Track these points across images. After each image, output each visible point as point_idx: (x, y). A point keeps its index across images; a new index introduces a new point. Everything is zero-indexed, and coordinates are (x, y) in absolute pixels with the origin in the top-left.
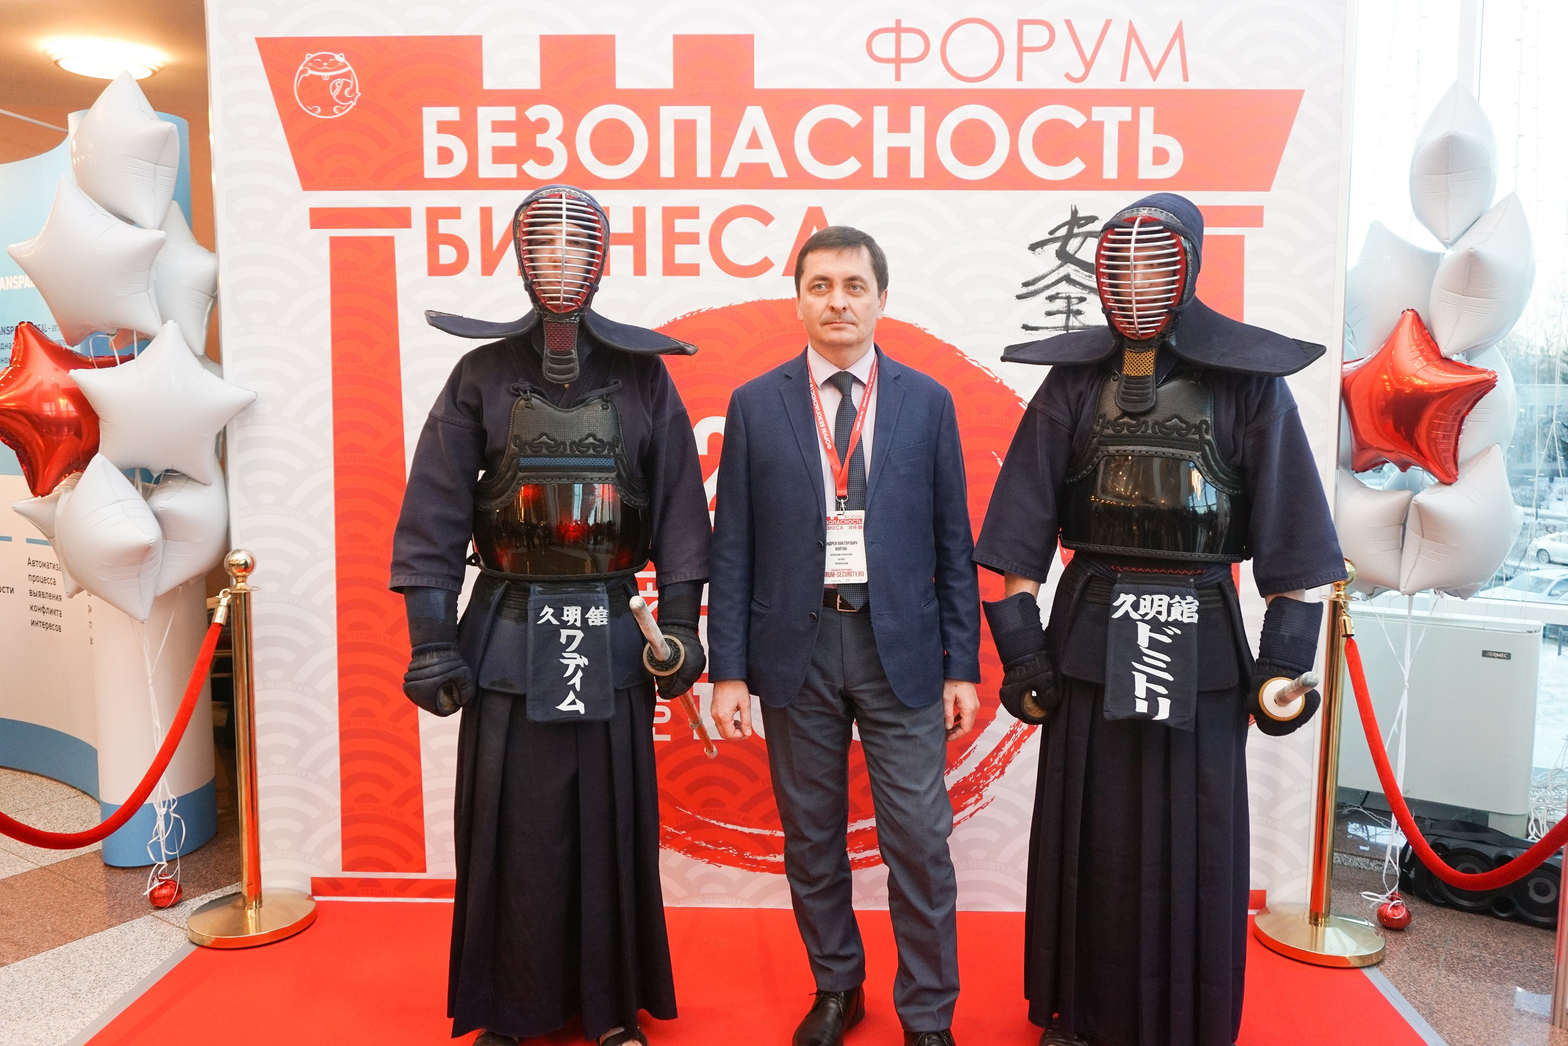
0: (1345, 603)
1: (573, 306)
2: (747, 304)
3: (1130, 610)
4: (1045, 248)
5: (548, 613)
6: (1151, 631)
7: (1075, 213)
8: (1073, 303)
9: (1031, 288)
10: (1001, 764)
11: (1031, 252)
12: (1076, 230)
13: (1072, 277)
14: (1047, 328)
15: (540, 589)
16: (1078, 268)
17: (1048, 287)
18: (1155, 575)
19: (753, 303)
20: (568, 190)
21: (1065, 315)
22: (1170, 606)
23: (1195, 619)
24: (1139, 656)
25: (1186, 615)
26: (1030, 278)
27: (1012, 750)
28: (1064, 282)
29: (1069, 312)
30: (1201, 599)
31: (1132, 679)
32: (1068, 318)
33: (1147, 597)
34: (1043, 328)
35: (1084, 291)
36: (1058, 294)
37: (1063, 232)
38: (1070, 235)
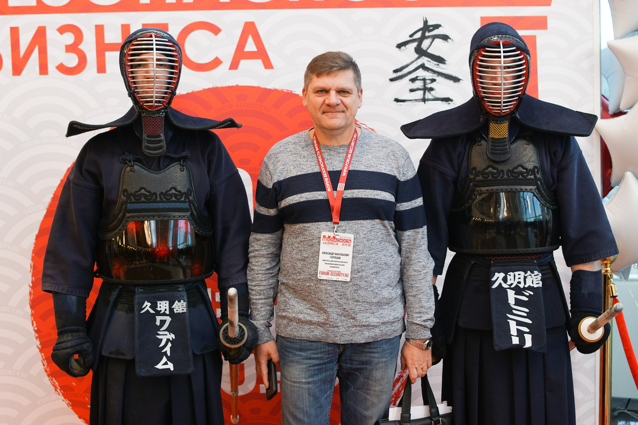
0: (611, 275)
1: (161, 106)
2: (205, 90)
3: (502, 282)
4: (407, 46)
5: (147, 305)
6: (515, 294)
7: (426, 22)
8: (427, 83)
9: (399, 74)
10: (393, 399)
11: (397, 49)
12: (427, 34)
13: (427, 65)
14: (411, 100)
15: (142, 290)
16: (429, 60)
17: (410, 73)
18: (514, 260)
19: (209, 89)
20: (155, 31)
21: (422, 92)
22: (525, 278)
23: (540, 285)
24: (510, 310)
25: (535, 283)
26: (398, 67)
27: (400, 389)
28: (421, 69)
29: (425, 89)
30: (543, 272)
31: (508, 324)
32: (424, 93)
33: (511, 273)
34: (408, 100)
35: (434, 75)
36: (417, 77)
37: (418, 35)
38: (423, 37)
